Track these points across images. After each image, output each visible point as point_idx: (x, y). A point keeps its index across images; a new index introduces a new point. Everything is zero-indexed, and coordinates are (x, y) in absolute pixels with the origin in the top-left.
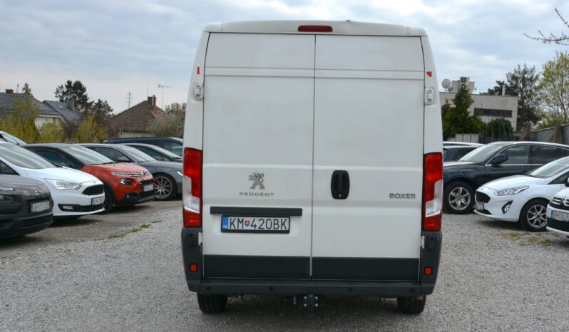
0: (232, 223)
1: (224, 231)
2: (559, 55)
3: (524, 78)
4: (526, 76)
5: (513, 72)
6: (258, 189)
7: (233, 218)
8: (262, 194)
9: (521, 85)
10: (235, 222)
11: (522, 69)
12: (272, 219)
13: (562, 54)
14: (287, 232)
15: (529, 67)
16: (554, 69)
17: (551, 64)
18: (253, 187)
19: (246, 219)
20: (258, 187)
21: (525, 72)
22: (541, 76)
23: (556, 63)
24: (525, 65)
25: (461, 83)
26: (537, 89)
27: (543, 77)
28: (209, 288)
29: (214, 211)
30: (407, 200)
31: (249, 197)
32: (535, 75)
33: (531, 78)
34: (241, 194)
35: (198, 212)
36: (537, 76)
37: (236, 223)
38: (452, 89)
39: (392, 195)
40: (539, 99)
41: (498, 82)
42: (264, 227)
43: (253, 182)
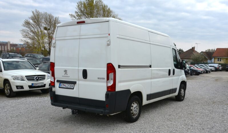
1: (59, 87)
6: (66, 75)
8: (67, 77)
10: (62, 85)
12: (70, 84)
14: (73, 89)
18: (65, 74)
19: (65, 84)
20: (66, 74)
29: (58, 81)
30: (102, 80)
31: (64, 77)
34: (62, 76)
35: (53, 81)
39: (98, 78)
42: (68, 87)
43: (65, 73)
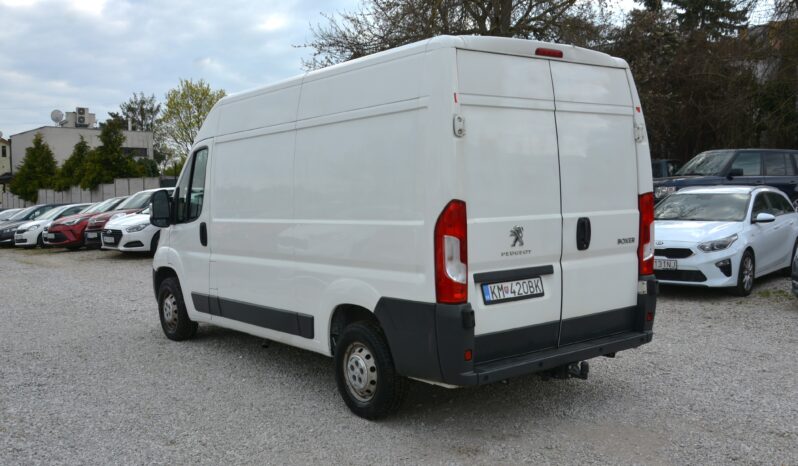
0: (493, 293)
1: (487, 303)
2: (184, 83)
3: (142, 109)
4: (145, 107)
5: (128, 103)
6: (518, 248)
7: (492, 286)
8: (520, 253)
9: (140, 118)
10: (494, 290)
11: (139, 98)
12: (526, 281)
13: (187, 82)
14: (542, 295)
15: (147, 96)
16: (178, 99)
17: (175, 93)
18: (514, 245)
19: (505, 285)
20: (518, 243)
21: (143, 102)
22: (164, 107)
23: (182, 92)
24: (142, 94)
25: (78, 116)
26: (159, 121)
27: (167, 108)
28: (486, 377)
29: (477, 279)
30: (629, 245)
31: (510, 257)
32: (156, 105)
33: (152, 109)
34: (502, 254)
35: (463, 282)
36: (159, 106)
37: (496, 291)
38: (66, 122)
39: (620, 241)
40: (164, 135)
41: (111, 114)
42: (521, 291)
43: (514, 238)
